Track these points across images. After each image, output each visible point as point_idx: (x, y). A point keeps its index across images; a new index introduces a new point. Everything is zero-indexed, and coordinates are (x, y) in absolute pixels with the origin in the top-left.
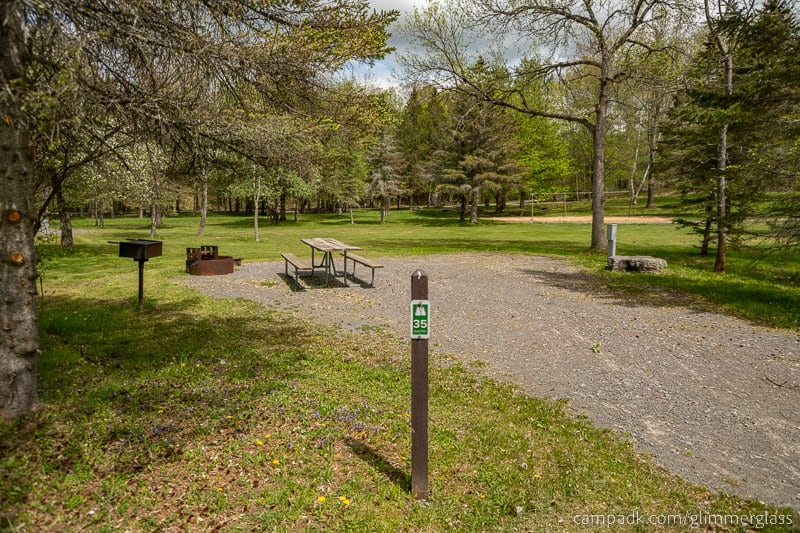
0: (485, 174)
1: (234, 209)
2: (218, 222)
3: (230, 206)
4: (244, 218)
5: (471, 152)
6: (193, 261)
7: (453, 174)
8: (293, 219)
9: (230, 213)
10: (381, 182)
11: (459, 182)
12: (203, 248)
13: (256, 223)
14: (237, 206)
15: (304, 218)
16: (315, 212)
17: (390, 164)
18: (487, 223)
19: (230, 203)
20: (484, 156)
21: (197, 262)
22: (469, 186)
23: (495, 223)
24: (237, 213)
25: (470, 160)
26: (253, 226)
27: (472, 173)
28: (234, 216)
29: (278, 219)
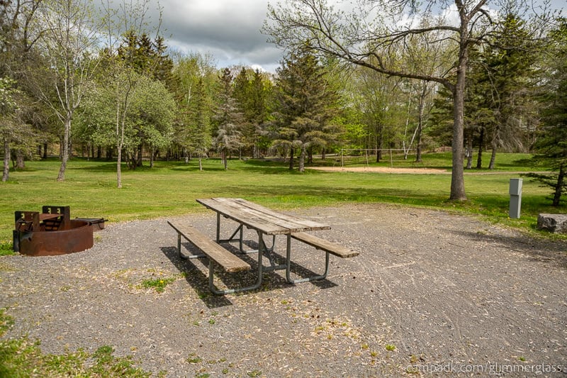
0: (313, 132)
1: (96, 156)
2: (81, 167)
3: (93, 153)
4: (105, 163)
5: (300, 115)
6: (26, 233)
7: (287, 131)
8: (149, 165)
9: (93, 159)
10: (225, 137)
11: (292, 138)
12: (45, 209)
13: (119, 169)
14: (99, 153)
15: (157, 164)
16: (165, 159)
17: (233, 122)
18: (314, 172)
19: (93, 150)
20: (310, 117)
21: (31, 235)
22: (300, 142)
23: (319, 172)
24: (99, 159)
25: (300, 121)
26: (116, 171)
27: (302, 131)
28: (96, 161)
29: (136, 165)
